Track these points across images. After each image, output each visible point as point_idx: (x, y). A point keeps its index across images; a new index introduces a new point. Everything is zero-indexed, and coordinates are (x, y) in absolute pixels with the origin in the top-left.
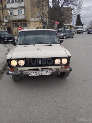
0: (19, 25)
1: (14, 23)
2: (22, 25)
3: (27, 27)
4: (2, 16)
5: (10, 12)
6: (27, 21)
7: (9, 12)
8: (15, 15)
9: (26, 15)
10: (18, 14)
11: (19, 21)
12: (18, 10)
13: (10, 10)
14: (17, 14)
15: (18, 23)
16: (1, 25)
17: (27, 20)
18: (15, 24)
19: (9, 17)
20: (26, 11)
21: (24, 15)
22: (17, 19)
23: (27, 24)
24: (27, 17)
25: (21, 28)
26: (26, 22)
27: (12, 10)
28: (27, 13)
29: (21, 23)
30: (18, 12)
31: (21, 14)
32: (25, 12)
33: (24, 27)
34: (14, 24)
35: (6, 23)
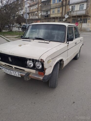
0: (78, 21)
1: (74, 18)
2: (81, 21)
3: (86, 23)
4: (64, 12)
5: (72, 8)
6: (88, 17)
7: (70, 7)
8: (77, 11)
9: (87, 10)
10: (80, 9)
11: (79, 16)
12: (80, 5)
13: (72, 5)
14: (78, 9)
15: (78, 19)
16: (62, 21)
17: (88, 15)
18: (75, 20)
19: (70, 13)
20: (89, 6)
21: (85, 10)
22: (78, 15)
23: (87, 19)
24: (89, 12)
25: (78, 24)
26: (86, 18)
27: (74, 5)
28: (88, 8)
29: (80, 19)
30: (80, 7)
31: (83, 9)
32: (87, 7)
33: (83, 23)
34: (73, 20)
35: (66, 18)
